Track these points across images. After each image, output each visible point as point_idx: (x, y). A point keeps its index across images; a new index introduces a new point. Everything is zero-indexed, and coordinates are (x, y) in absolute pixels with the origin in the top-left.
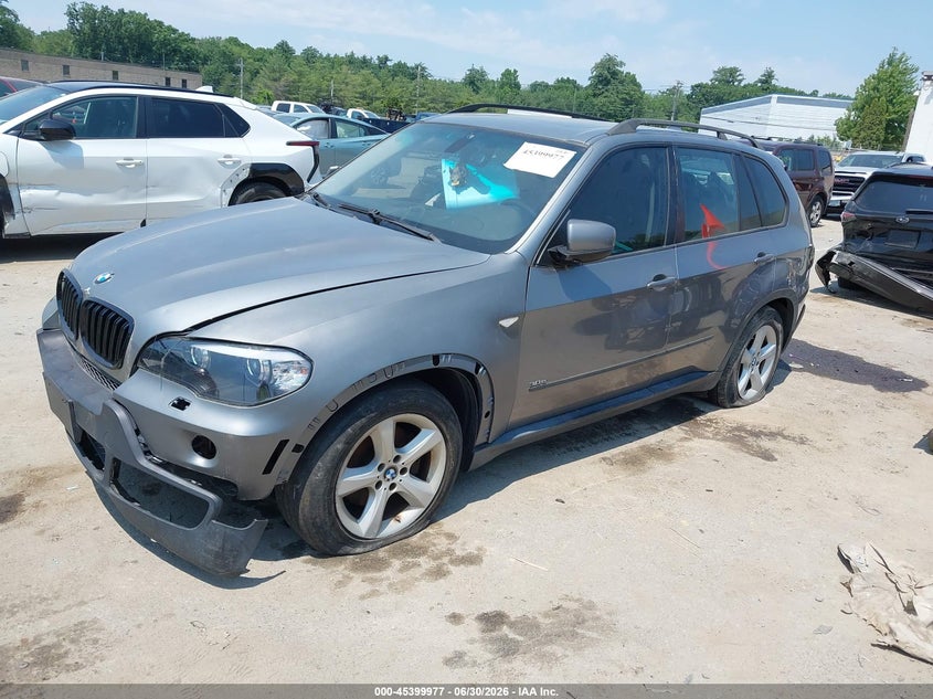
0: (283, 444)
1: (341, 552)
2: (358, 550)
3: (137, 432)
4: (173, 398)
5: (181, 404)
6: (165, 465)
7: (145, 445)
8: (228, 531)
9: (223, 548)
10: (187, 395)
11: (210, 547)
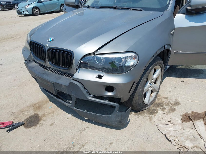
0: (134, 82)
1: (142, 110)
2: (147, 108)
3: (85, 88)
4: (96, 75)
5: (100, 77)
6: (96, 97)
7: (88, 92)
8: (122, 114)
9: (121, 119)
10: (101, 74)
11: (117, 120)
